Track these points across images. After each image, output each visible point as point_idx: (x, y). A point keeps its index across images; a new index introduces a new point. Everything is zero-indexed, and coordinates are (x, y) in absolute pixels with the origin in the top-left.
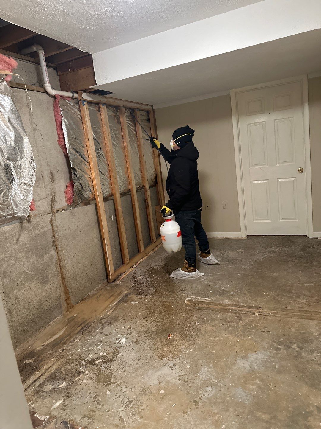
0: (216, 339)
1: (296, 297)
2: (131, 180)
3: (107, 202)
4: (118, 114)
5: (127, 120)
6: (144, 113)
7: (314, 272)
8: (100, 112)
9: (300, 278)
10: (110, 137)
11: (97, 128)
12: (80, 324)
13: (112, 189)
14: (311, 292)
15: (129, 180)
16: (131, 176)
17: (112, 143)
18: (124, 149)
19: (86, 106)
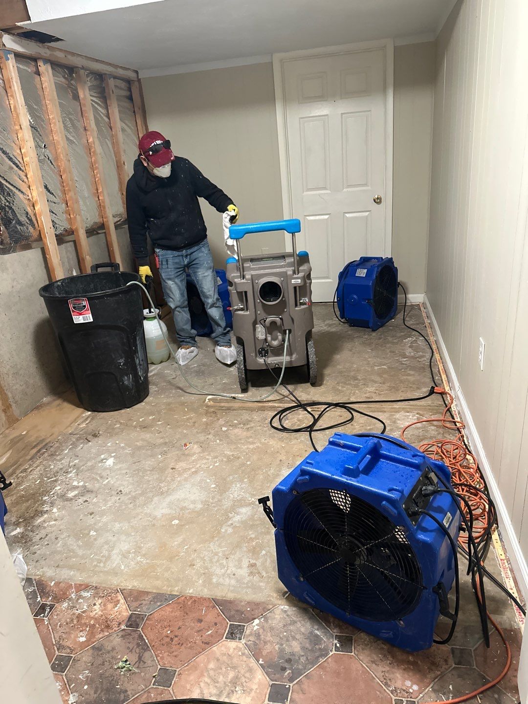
0: (251, 447)
1: (362, 385)
2: (104, 207)
3: (63, 246)
4: (73, 82)
5: (91, 95)
6: (123, 85)
7: (388, 351)
8: (39, 75)
9: (369, 360)
10: (62, 125)
11: (35, 107)
12: (33, 446)
13: (70, 221)
14: (383, 377)
15: (101, 207)
16: (104, 199)
17: (66, 136)
18: (89, 148)
19: (12, 63)
